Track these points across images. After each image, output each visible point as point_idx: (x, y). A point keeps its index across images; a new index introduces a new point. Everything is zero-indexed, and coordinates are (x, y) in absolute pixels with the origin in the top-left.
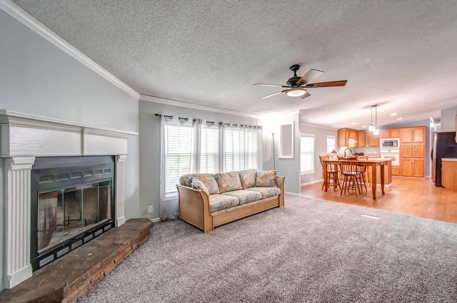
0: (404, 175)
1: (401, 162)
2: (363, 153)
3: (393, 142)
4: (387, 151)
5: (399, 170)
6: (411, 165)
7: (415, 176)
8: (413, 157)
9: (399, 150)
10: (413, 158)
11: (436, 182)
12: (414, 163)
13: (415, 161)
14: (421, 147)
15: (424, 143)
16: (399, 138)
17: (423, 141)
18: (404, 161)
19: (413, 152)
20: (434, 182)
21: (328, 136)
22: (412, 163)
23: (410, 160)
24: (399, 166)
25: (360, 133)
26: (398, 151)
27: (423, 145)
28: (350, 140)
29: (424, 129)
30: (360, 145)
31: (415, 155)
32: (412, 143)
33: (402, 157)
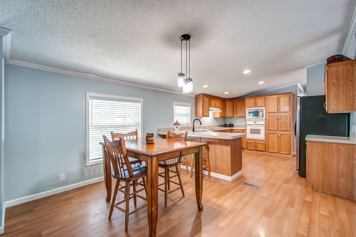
0: (270, 151)
1: (267, 135)
2: (232, 124)
3: (258, 112)
4: (253, 123)
5: (264, 144)
6: (277, 139)
7: (281, 152)
8: (279, 129)
9: (264, 121)
10: (278, 132)
11: (299, 170)
12: (280, 137)
13: (280, 134)
14: (287, 118)
15: (290, 113)
16: (264, 107)
17: (289, 111)
18: (270, 134)
19: (279, 124)
20: (297, 170)
21: (174, 103)
22: (277, 137)
23: (276, 134)
24: (265, 140)
25: (227, 102)
26: (263, 123)
27: (289, 115)
28: (210, 108)
29: (290, 96)
30: (227, 115)
31: (281, 127)
32: (278, 113)
33: (267, 129)
